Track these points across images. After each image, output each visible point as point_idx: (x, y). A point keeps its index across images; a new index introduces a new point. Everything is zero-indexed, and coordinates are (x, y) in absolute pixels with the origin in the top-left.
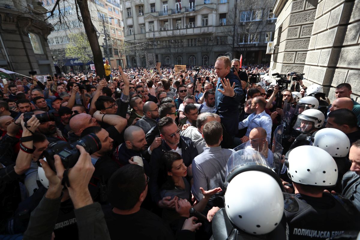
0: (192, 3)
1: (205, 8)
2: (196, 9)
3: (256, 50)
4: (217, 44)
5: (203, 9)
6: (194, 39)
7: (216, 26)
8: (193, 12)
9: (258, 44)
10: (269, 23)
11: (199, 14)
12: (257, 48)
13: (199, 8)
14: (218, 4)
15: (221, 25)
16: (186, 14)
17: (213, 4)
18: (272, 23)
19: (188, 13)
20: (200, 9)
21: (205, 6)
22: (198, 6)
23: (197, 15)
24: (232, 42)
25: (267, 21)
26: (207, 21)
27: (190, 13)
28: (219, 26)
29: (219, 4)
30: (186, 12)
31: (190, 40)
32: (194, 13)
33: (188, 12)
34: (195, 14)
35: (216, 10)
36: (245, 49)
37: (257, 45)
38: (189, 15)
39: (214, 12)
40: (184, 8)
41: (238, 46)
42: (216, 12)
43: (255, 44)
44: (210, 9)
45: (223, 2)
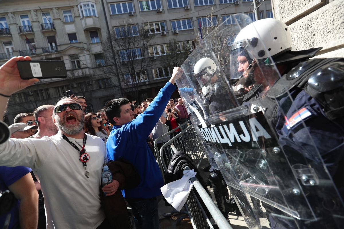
0: (54, 44)
1: (71, 47)
2: (59, 49)
3: (148, 88)
4: (100, 88)
5: (70, 48)
6: (66, 86)
7: (93, 68)
8: (56, 52)
9: (148, 81)
10: (152, 60)
11: (65, 55)
12: (148, 86)
13: (63, 48)
14: (89, 44)
15: (99, 66)
16: (46, 55)
17: (82, 43)
18: (155, 60)
19: (48, 55)
20: (65, 49)
21: (71, 46)
22: (61, 46)
23: (62, 57)
24: (118, 82)
25: (150, 58)
26: (78, 62)
27: (51, 55)
28: (96, 68)
29: (91, 44)
30: (44, 53)
31: (60, 88)
32: (56, 54)
33: (48, 53)
34: (58, 55)
35: (88, 50)
36: (135, 89)
37: (147, 83)
38: (50, 57)
39: (85, 52)
40: (41, 48)
41: (127, 87)
42: (88, 53)
43: (145, 82)
44: (80, 49)
45: (95, 41)
